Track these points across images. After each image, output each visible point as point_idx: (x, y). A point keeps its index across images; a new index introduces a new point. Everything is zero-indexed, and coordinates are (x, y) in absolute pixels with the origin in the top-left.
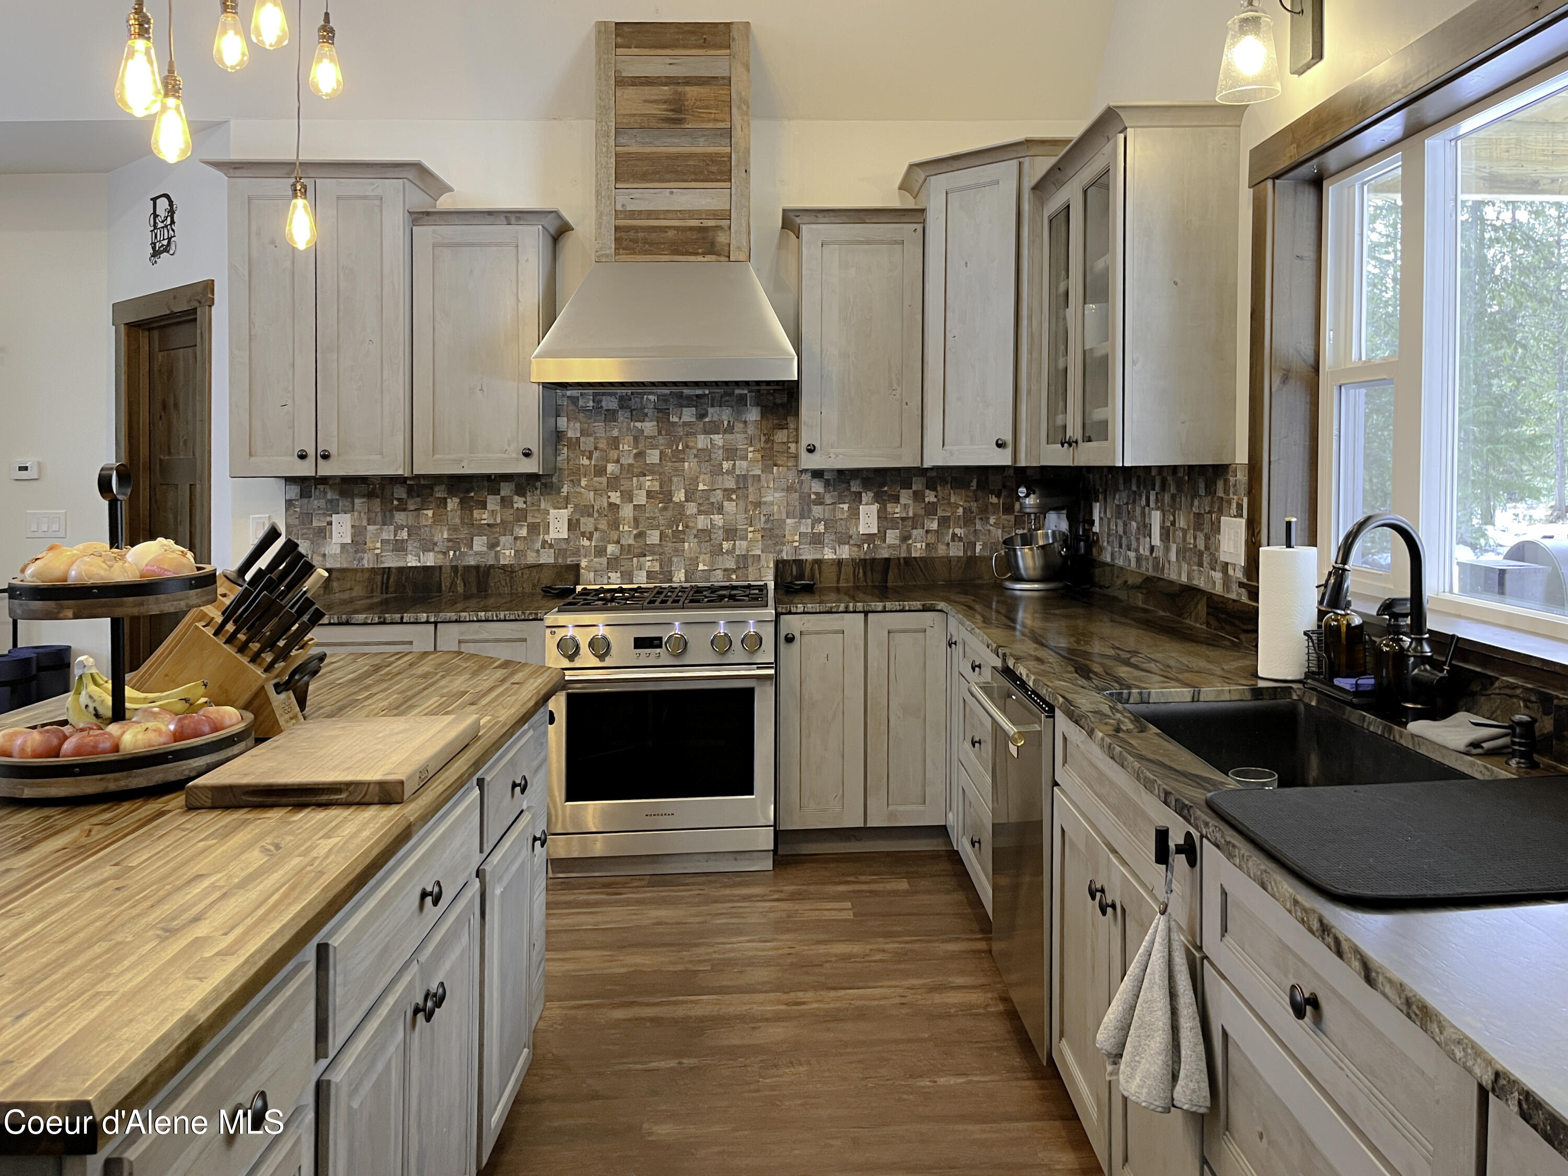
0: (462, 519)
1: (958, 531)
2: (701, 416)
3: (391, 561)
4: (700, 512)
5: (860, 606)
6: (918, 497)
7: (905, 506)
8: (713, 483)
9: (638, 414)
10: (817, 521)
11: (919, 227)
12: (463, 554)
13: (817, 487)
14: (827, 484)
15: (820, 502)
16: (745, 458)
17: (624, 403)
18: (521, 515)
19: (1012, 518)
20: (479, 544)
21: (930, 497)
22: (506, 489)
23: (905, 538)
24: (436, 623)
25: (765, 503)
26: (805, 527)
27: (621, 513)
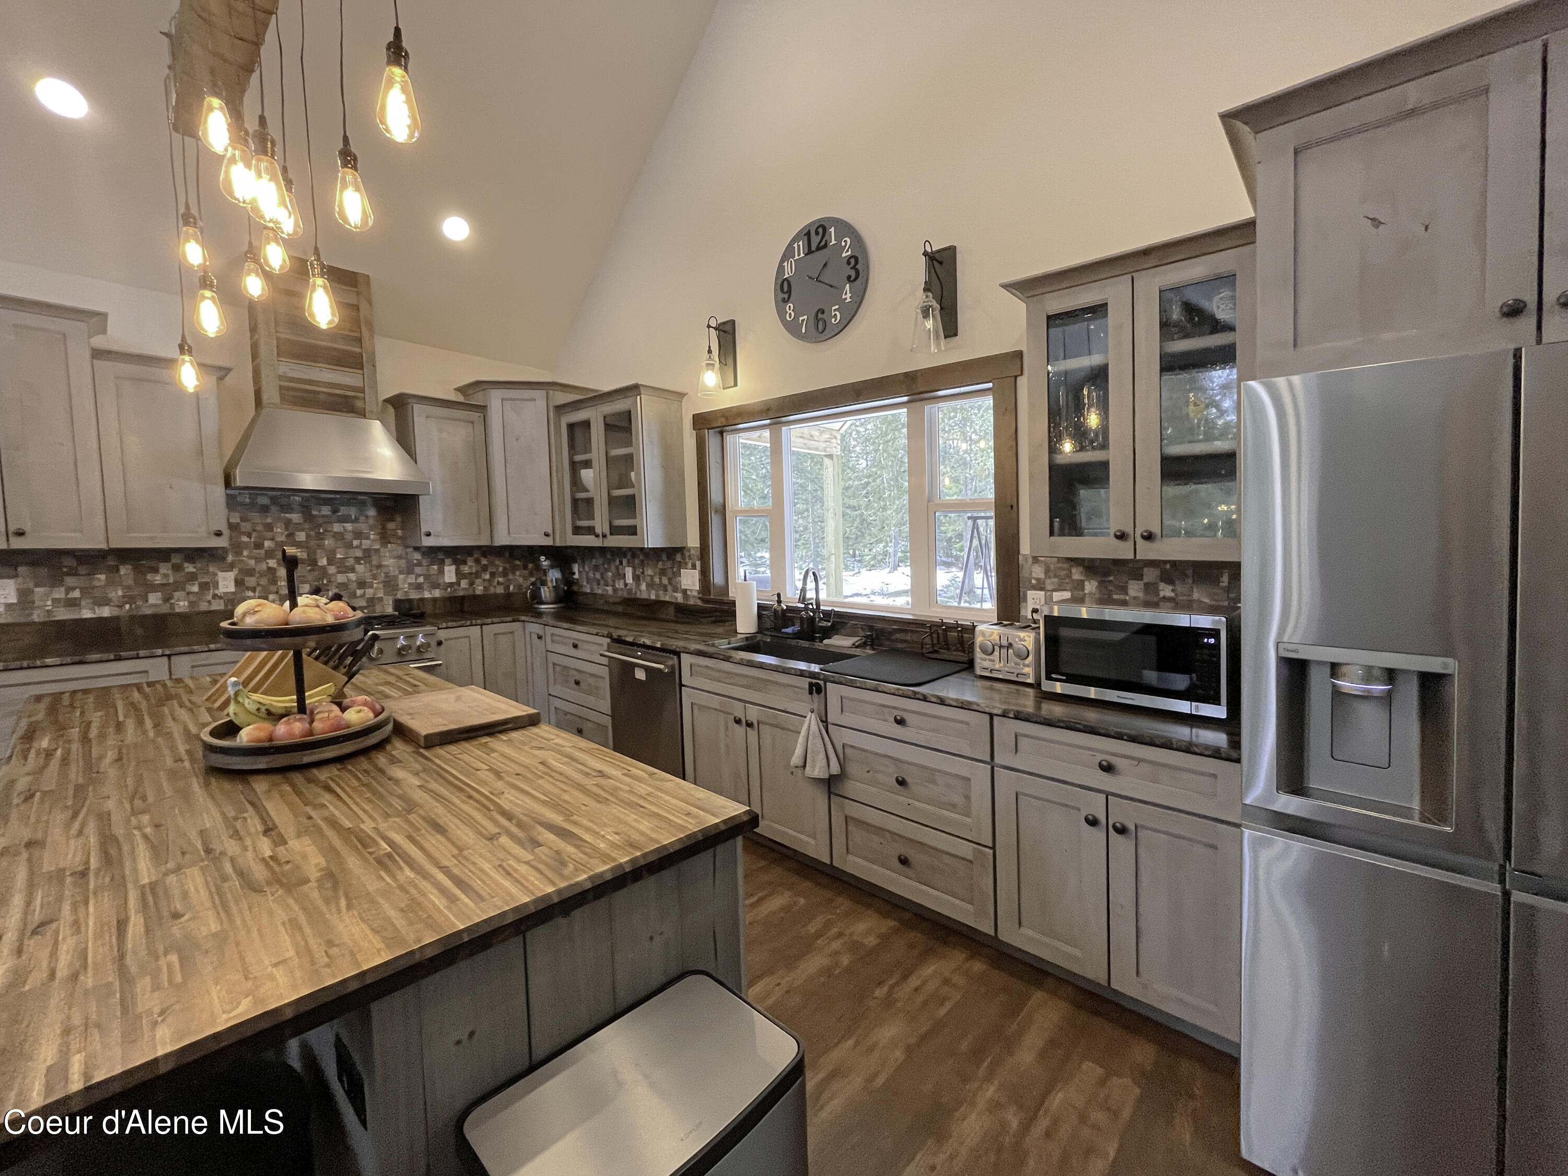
0: (135, 580)
1: (501, 579)
2: (335, 511)
3: (64, 615)
4: (339, 572)
5: (479, 622)
6: (477, 561)
7: (471, 567)
8: (347, 553)
9: (287, 508)
10: (418, 576)
11: (482, 415)
12: (138, 607)
13: (417, 556)
14: (424, 554)
15: (419, 564)
16: (368, 538)
17: (274, 500)
18: (192, 577)
19: (527, 572)
20: (154, 598)
21: (484, 561)
22: (176, 559)
23: (471, 584)
24: (169, 656)
25: (384, 566)
26: (411, 579)
27: (278, 574)
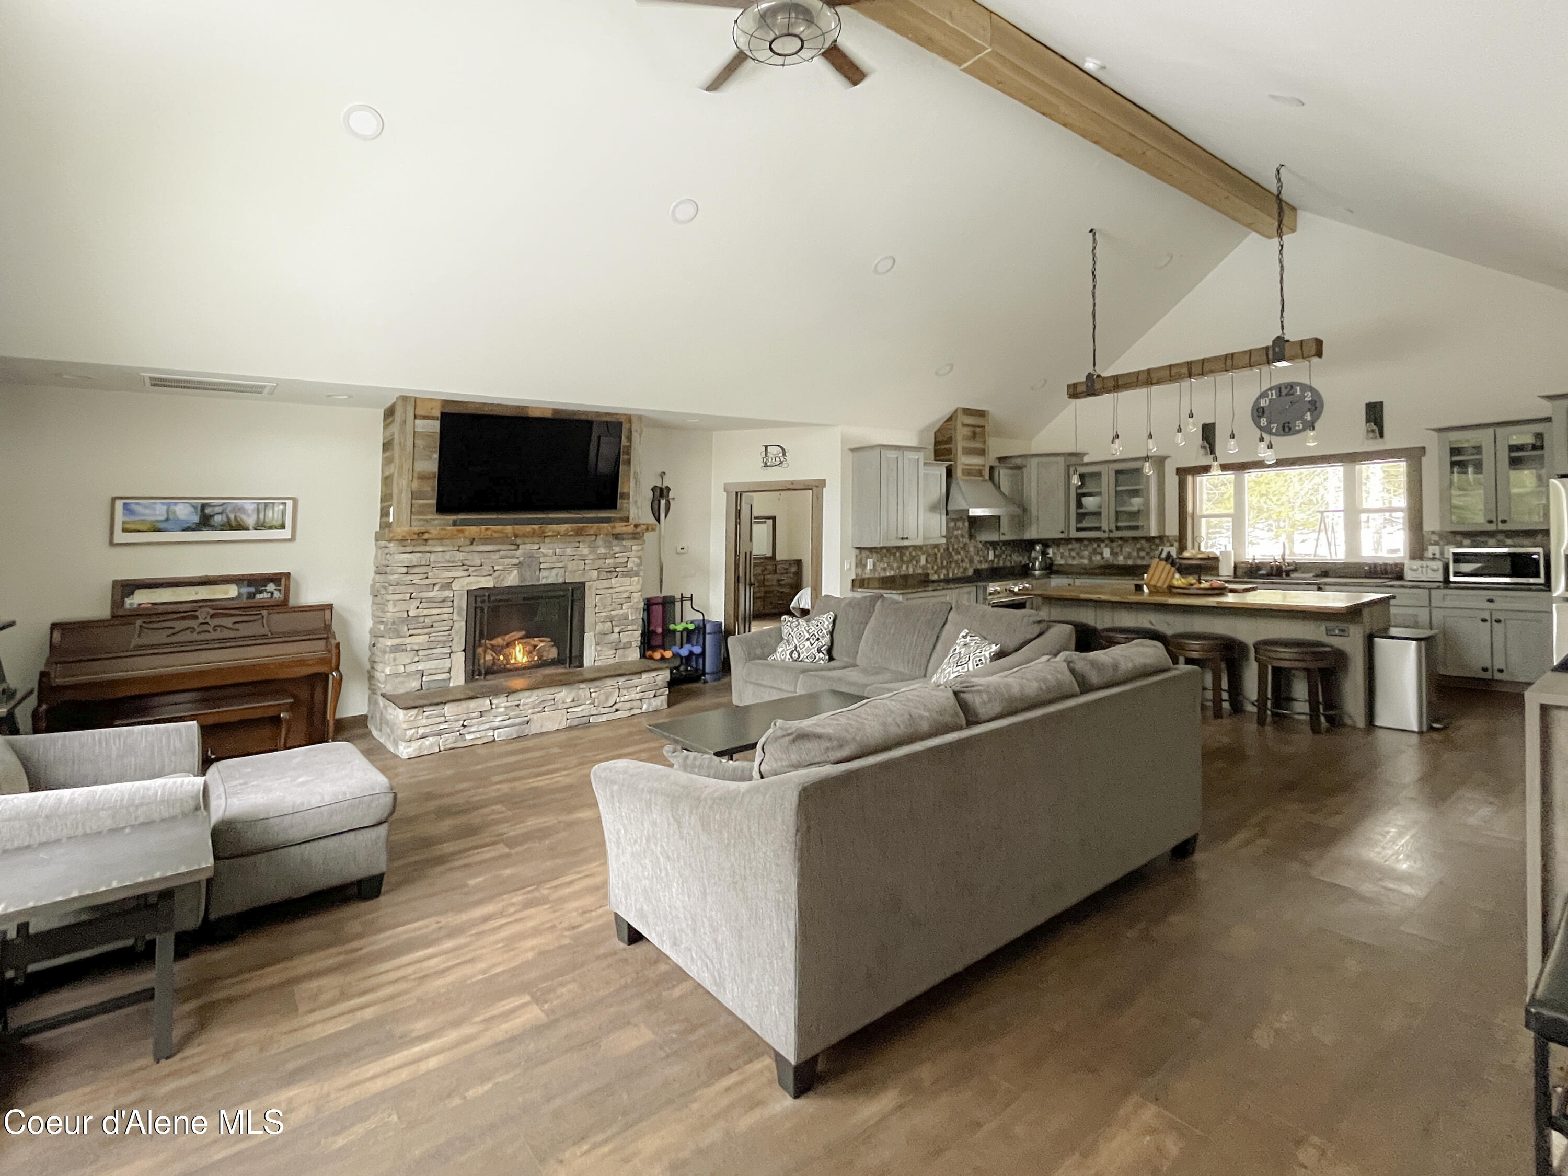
3: (882, 574)
12: (900, 571)
20: (904, 567)
